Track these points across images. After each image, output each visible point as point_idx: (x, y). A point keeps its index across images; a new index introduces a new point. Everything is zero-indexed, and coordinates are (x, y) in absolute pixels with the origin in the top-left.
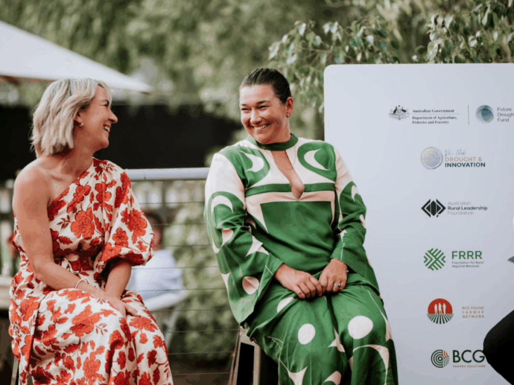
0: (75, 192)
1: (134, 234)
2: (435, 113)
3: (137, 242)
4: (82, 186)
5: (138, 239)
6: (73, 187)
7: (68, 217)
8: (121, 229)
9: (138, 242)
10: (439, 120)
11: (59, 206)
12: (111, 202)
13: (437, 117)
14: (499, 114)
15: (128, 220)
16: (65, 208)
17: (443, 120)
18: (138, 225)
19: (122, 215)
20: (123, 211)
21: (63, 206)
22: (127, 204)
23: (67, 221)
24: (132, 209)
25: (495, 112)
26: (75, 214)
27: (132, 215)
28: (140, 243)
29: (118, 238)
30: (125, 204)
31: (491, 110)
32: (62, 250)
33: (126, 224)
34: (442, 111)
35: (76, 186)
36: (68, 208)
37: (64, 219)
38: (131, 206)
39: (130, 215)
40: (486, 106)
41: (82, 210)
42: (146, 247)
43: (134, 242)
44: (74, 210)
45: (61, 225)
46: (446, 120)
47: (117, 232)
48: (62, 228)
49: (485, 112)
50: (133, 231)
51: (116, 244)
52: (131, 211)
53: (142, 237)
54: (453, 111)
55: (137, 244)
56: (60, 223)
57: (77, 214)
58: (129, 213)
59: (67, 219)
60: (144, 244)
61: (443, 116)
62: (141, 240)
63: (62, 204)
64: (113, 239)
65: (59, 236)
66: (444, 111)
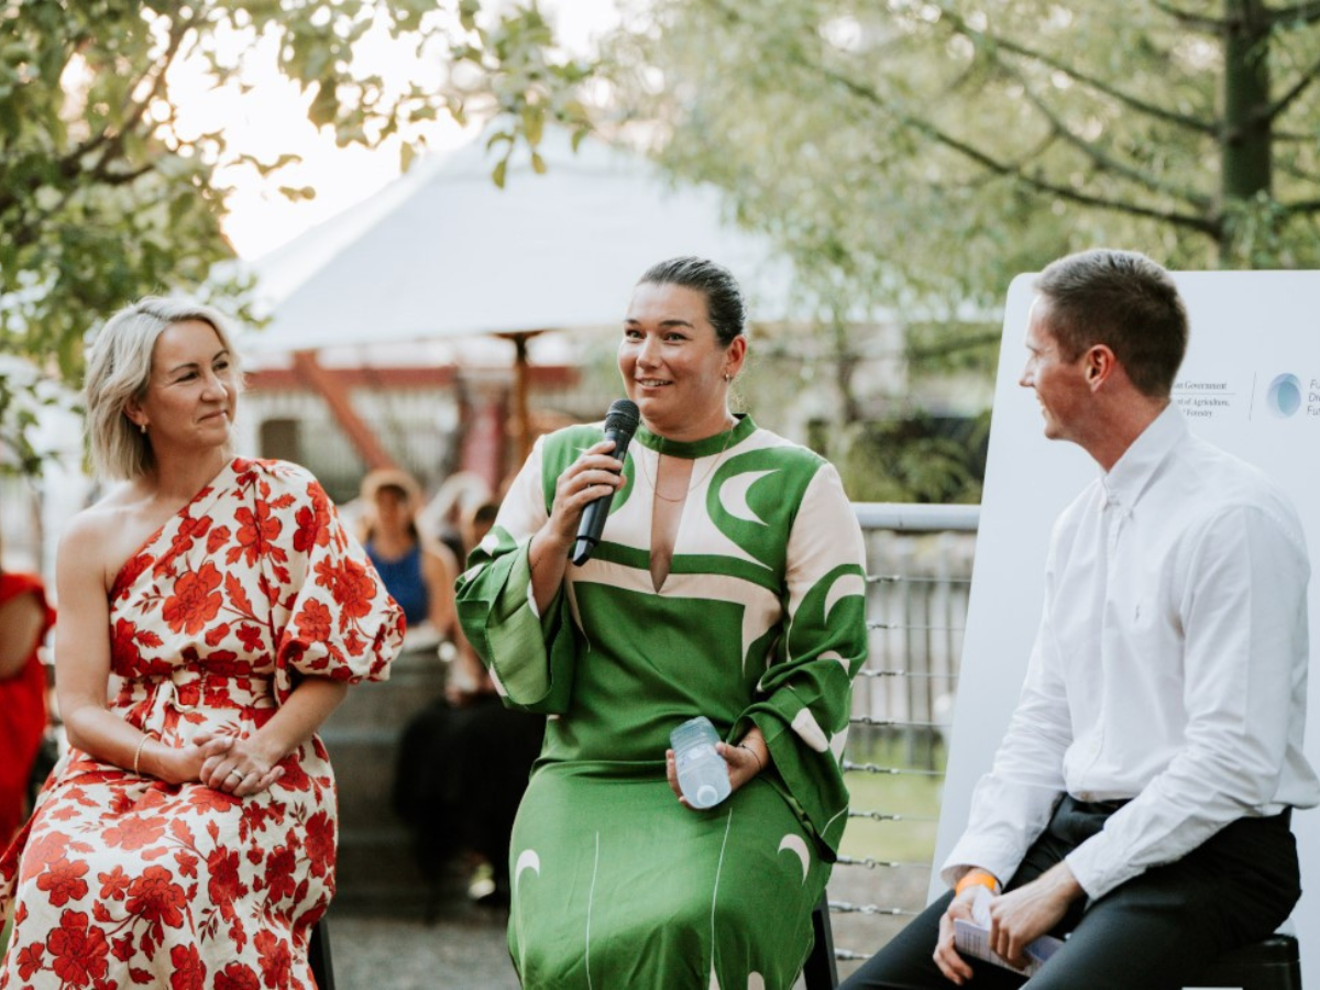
0: (176, 533)
1: (343, 612)
2: (1191, 390)
3: (346, 630)
4: (194, 519)
5: (350, 625)
6: (173, 524)
7: (156, 589)
8: (317, 601)
9: (349, 632)
10: (1194, 408)
11: (139, 567)
12: (285, 540)
13: (1193, 401)
14: (1313, 397)
15: (334, 581)
16: (149, 570)
17: (1203, 408)
18: (355, 591)
19: (316, 571)
20: (320, 563)
21: (148, 565)
22: (328, 547)
23: (154, 597)
24: (342, 559)
25: (1305, 390)
26: (173, 579)
27: (344, 570)
28: (353, 634)
29: (307, 621)
30: (323, 545)
31: (1298, 386)
32: (144, 661)
33: (329, 588)
34: (1202, 386)
35: (181, 520)
36: (155, 569)
37: (146, 595)
38: (340, 551)
39: (337, 571)
40: (1291, 376)
41: (190, 570)
42: (365, 644)
43: (342, 631)
44: (170, 572)
45: (141, 606)
46: (1208, 408)
47: (305, 609)
48: (144, 611)
49: (1286, 390)
50: (343, 604)
51: (300, 633)
52: (339, 562)
53: (359, 620)
54: (1223, 386)
55: (346, 635)
56: (139, 603)
57: (178, 579)
58: (334, 565)
59: (152, 593)
60: (360, 638)
61: (1203, 398)
62: (355, 628)
63: (145, 562)
64: (296, 623)
65: (138, 630)
66: (1209, 386)
